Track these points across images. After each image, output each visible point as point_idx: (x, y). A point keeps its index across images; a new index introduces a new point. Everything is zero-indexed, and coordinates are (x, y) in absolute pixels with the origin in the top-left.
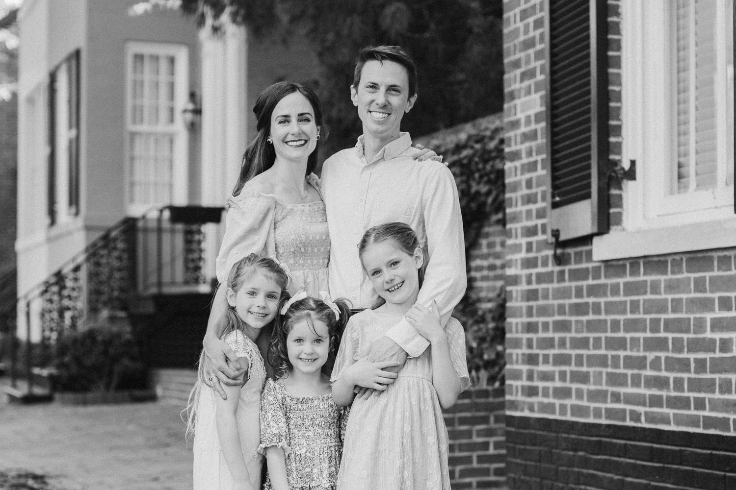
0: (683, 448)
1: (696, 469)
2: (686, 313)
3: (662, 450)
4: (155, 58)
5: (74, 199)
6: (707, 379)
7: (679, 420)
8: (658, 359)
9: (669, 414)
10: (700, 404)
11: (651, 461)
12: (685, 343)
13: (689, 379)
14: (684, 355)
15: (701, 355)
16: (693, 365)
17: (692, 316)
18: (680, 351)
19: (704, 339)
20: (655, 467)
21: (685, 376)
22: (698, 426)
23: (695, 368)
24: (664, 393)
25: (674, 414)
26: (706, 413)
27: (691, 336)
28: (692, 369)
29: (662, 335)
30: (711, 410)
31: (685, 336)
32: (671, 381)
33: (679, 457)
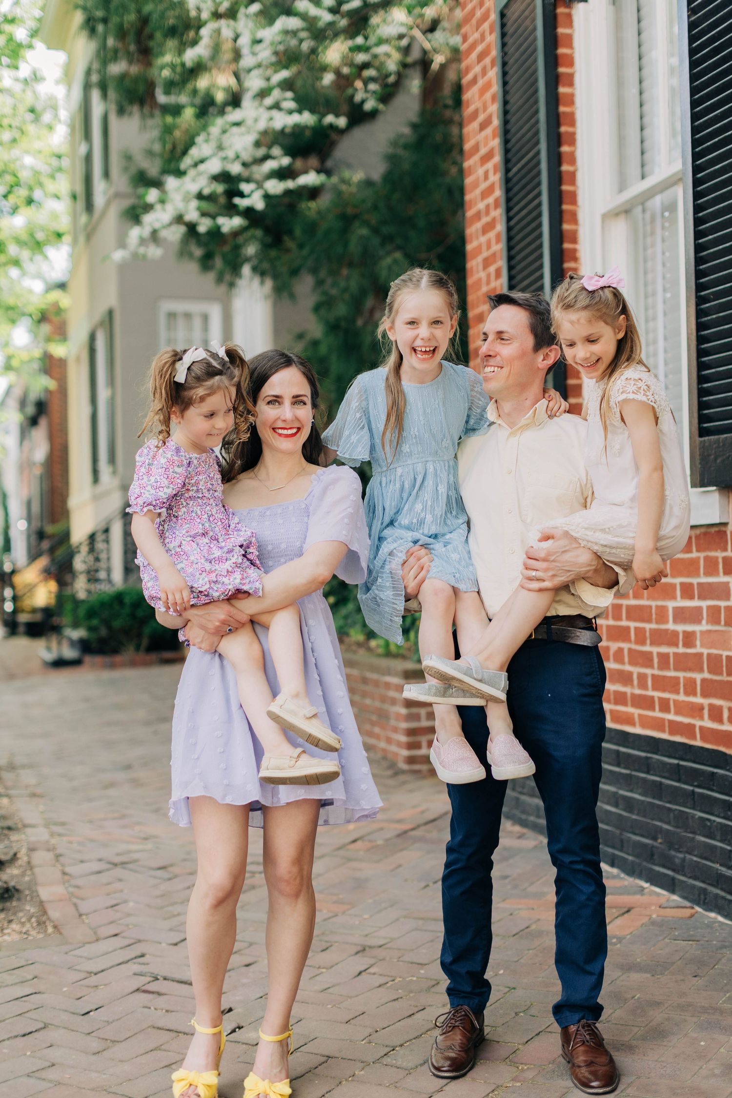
0: (649, 755)
1: (664, 780)
2: (648, 599)
3: (629, 755)
4: (188, 316)
5: (112, 460)
6: (671, 678)
7: (645, 722)
8: (620, 650)
9: (633, 714)
10: (665, 706)
11: (618, 765)
12: (648, 634)
13: (653, 676)
14: (647, 648)
15: (664, 649)
16: (656, 660)
17: (653, 604)
18: (642, 642)
19: (666, 630)
20: (621, 774)
21: (648, 671)
22: (663, 731)
23: (659, 663)
24: (628, 690)
25: (640, 715)
26: (671, 717)
27: (654, 626)
28: (656, 665)
29: (624, 623)
30: (677, 713)
31: (648, 626)
32: (635, 676)
33: (646, 766)
